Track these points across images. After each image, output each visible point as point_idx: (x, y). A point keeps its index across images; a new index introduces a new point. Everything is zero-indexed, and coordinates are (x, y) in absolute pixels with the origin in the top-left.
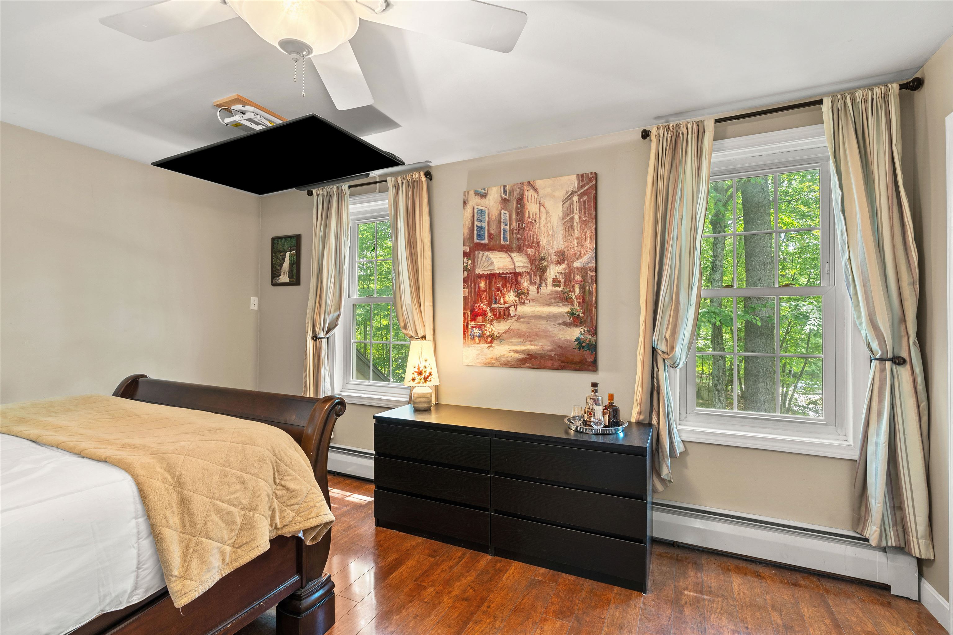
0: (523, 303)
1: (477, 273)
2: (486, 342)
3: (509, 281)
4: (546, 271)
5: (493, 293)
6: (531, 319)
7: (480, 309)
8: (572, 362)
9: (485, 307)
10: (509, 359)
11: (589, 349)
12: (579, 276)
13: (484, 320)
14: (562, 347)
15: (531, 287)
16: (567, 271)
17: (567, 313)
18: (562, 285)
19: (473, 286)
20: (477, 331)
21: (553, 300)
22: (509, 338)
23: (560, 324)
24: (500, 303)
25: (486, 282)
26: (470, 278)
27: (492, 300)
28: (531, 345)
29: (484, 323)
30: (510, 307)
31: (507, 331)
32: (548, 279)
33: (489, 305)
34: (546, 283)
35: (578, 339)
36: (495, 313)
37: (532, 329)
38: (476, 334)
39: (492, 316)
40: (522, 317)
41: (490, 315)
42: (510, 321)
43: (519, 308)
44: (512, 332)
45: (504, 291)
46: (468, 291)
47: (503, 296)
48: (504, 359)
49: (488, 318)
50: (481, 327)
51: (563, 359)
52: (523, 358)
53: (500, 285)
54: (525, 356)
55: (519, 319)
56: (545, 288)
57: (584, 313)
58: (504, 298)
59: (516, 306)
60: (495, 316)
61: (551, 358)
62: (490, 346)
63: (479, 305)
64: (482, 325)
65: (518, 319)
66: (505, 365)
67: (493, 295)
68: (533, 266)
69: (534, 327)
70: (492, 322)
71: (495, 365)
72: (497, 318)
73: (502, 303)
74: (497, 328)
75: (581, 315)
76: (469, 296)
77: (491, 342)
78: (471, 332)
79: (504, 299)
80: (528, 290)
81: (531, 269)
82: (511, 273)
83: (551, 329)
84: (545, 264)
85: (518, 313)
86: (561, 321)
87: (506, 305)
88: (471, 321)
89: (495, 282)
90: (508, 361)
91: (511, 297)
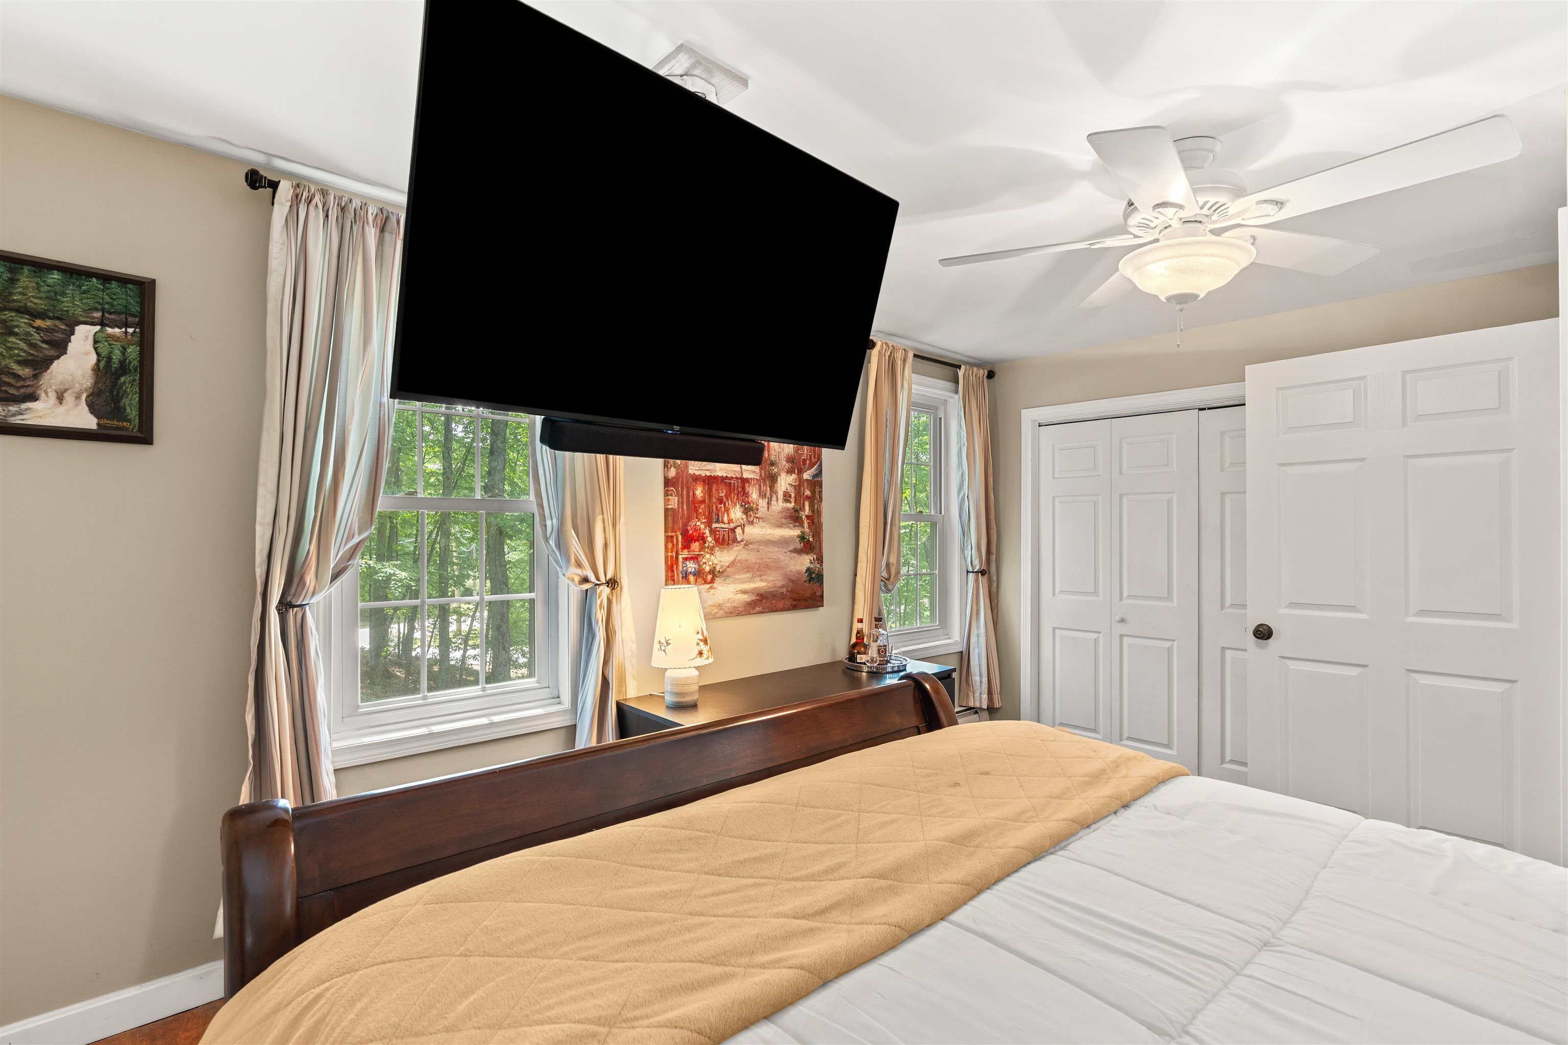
0: (752, 523)
1: (691, 472)
2: (706, 582)
3: (734, 491)
4: (777, 480)
5: (714, 507)
6: (760, 546)
7: (696, 530)
8: (805, 600)
9: (702, 526)
10: (735, 604)
11: (818, 581)
12: (808, 491)
13: (702, 548)
14: (794, 581)
15: (760, 501)
16: (797, 483)
17: (798, 536)
18: (792, 500)
19: (685, 493)
20: (691, 565)
21: (784, 520)
22: (735, 573)
23: (791, 551)
24: (723, 522)
25: (704, 488)
26: (680, 480)
27: (712, 516)
28: (762, 581)
29: (702, 553)
30: (735, 528)
31: (733, 564)
32: (779, 492)
33: (709, 524)
34: (777, 496)
35: (808, 570)
36: (717, 536)
37: (762, 559)
38: (690, 570)
39: (713, 542)
40: (751, 543)
41: (709, 539)
42: (737, 548)
43: (748, 529)
44: (739, 564)
45: (729, 503)
46: (678, 501)
47: (727, 510)
48: (728, 605)
49: (707, 545)
50: (697, 559)
51: (795, 596)
52: (752, 601)
53: (723, 495)
54: (754, 598)
55: (748, 545)
56: (776, 502)
57: (813, 537)
58: (728, 514)
59: (743, 526)
60: (716, 540)
61: (782, 596)
62: (711, 588)
63: (694, 523)
64: (698, 555)
65: (746, 545)
66: (731, 613)
67: (714, 510)
68: (763, 471)
69: (765, 556)
70: (713, 550)
71: (717, 615)
72: (719, 543)
73: (726, 522)
74: (720, 559)
75: (811, 539)
76: (679, 509)
77: (712, 581)
78: (683, 567)
79: (728, 516)
80: (757, 505)
81: (761, 474)
82: (737, 478)
83: (782, 558)
84: (776, 470)
85: (746, 537)
86: (791, 548)
87: (731, 524)
88: (683, 549)
89: (717, 490)
90: (735, 607)
91: (737, 513)
